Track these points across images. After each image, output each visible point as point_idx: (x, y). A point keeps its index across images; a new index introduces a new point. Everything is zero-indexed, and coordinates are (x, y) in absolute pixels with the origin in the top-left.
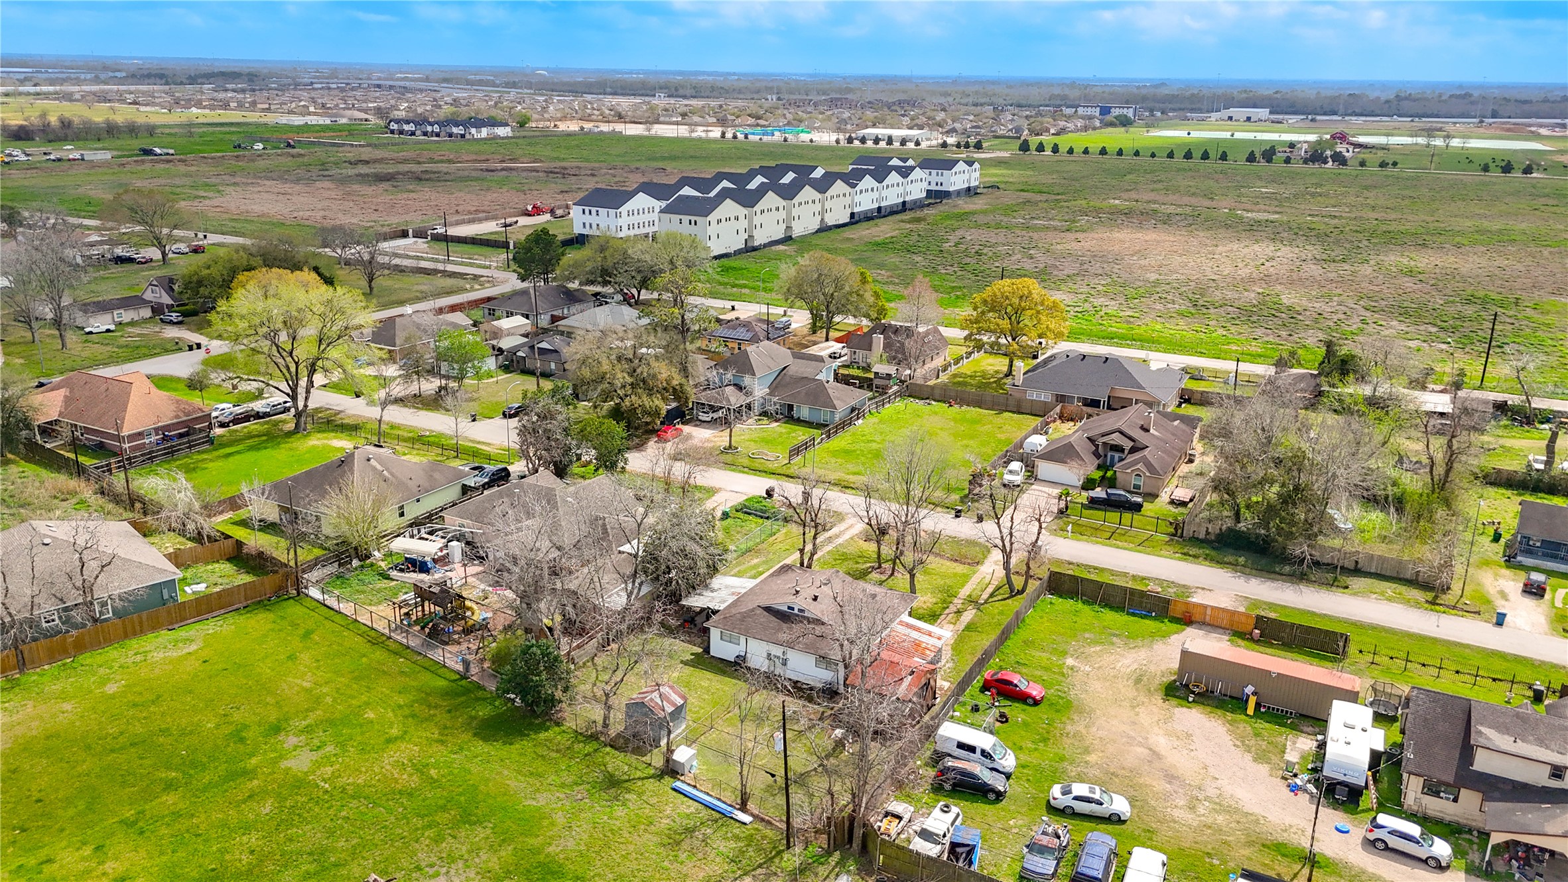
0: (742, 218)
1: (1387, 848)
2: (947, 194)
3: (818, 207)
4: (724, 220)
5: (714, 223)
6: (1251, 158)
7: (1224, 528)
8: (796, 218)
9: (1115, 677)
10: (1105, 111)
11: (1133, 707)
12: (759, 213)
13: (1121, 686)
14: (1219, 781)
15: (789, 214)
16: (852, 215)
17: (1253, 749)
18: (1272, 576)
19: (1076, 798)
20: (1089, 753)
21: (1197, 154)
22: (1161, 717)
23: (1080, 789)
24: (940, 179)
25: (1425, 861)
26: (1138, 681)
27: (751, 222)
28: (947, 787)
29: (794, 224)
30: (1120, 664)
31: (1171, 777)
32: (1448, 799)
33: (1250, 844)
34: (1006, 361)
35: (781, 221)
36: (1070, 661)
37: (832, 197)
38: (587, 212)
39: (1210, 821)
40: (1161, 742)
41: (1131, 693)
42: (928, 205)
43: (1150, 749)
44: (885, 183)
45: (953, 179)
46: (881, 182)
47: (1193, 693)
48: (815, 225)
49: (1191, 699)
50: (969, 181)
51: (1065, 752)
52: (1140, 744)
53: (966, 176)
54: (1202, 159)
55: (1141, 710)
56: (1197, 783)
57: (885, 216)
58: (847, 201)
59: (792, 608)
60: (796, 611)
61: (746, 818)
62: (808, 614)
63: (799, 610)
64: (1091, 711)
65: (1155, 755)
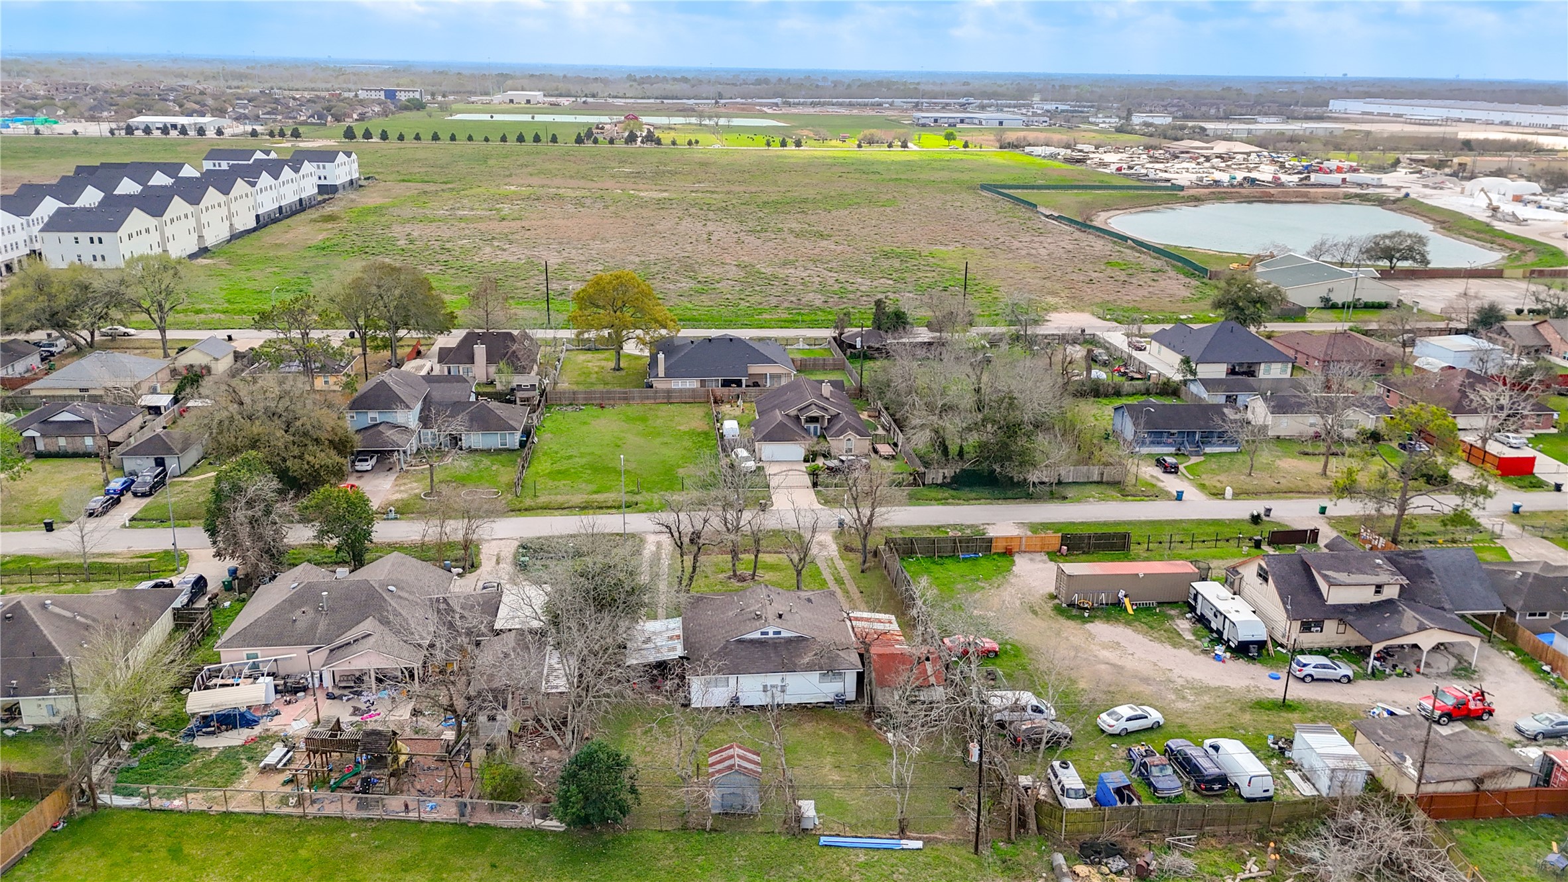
0: (152, 229)
1: (1313, 680)
2: (333, 189)
3: (224, 211)
4: (134, 235)
5: (125, 238)
6: (579, 140)
7: (958, 471)
8: (206, 225)
9: (1016, 614)
10: (390, 94)
11: (1057, 635)
12: (168, 222)
13: (1029, 621)
14: (1175, 672)
15: (198, 221)
16: (257, 216)
17: (1163, 639)
19: (1129, 719)
20: (1078, 682)
21: (529, 137)
22: (1085, 636)
23: (1125, 711)
24: (322, 173)
25: (1340, 680)
26: (1034, 611)
27: (162, 234)
29: (205, 233)
30: (1006, 602)
31: (1144, 680)
32: (1317, 631)
33: (1242, 710)
36: (975, 612)
37: (236, 199)
39: (1203, 703)
40: (1108, 655)
41: (1042, 624)
42: (324, 201)
43: (1108, 664)
44: (280, 180)
45: (337, 171)
46: (276, 179)
47: (1087, 608)
48: (226, 235)
49: (1086, 615)
50: (350, 173)
51: (1062, 688)
52: (1098, 663)
53: (347, 168)
54: (534, 141)
55: (1065, 635)
56: (1164, 678)
57: (288, 217)
58: (250, 201)
59: (767, 633)
60: (771, 635)
61: (919, 844)
62: (785, 634)
63: (775, 633)
64: (1037, 648)
65: (1116, 667)
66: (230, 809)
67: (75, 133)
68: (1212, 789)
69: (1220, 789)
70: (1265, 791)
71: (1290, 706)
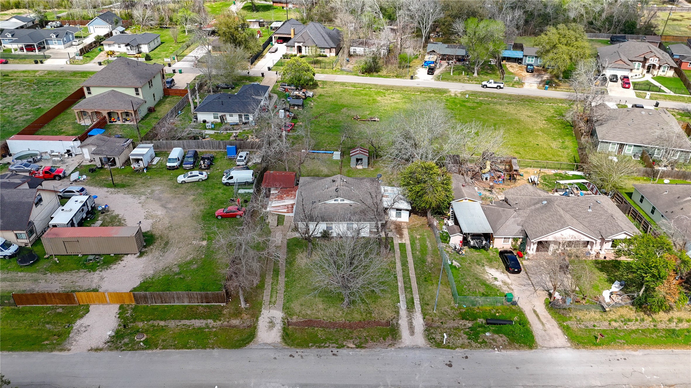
9: (180, 242)
11: (171, 226)
13: (177, 237)
14: (138, 202)
17: (116, 220)
20: (193, 199)
22: (157, 224)
26: (167, 243)
30: (176, 253)
33: (134, 185)
36: (204, 243)
40: (160, 212)
51: (203, 197)
52: (170, 209)
55: (167, 225)
64: (192, 219)
65: (164, 206)
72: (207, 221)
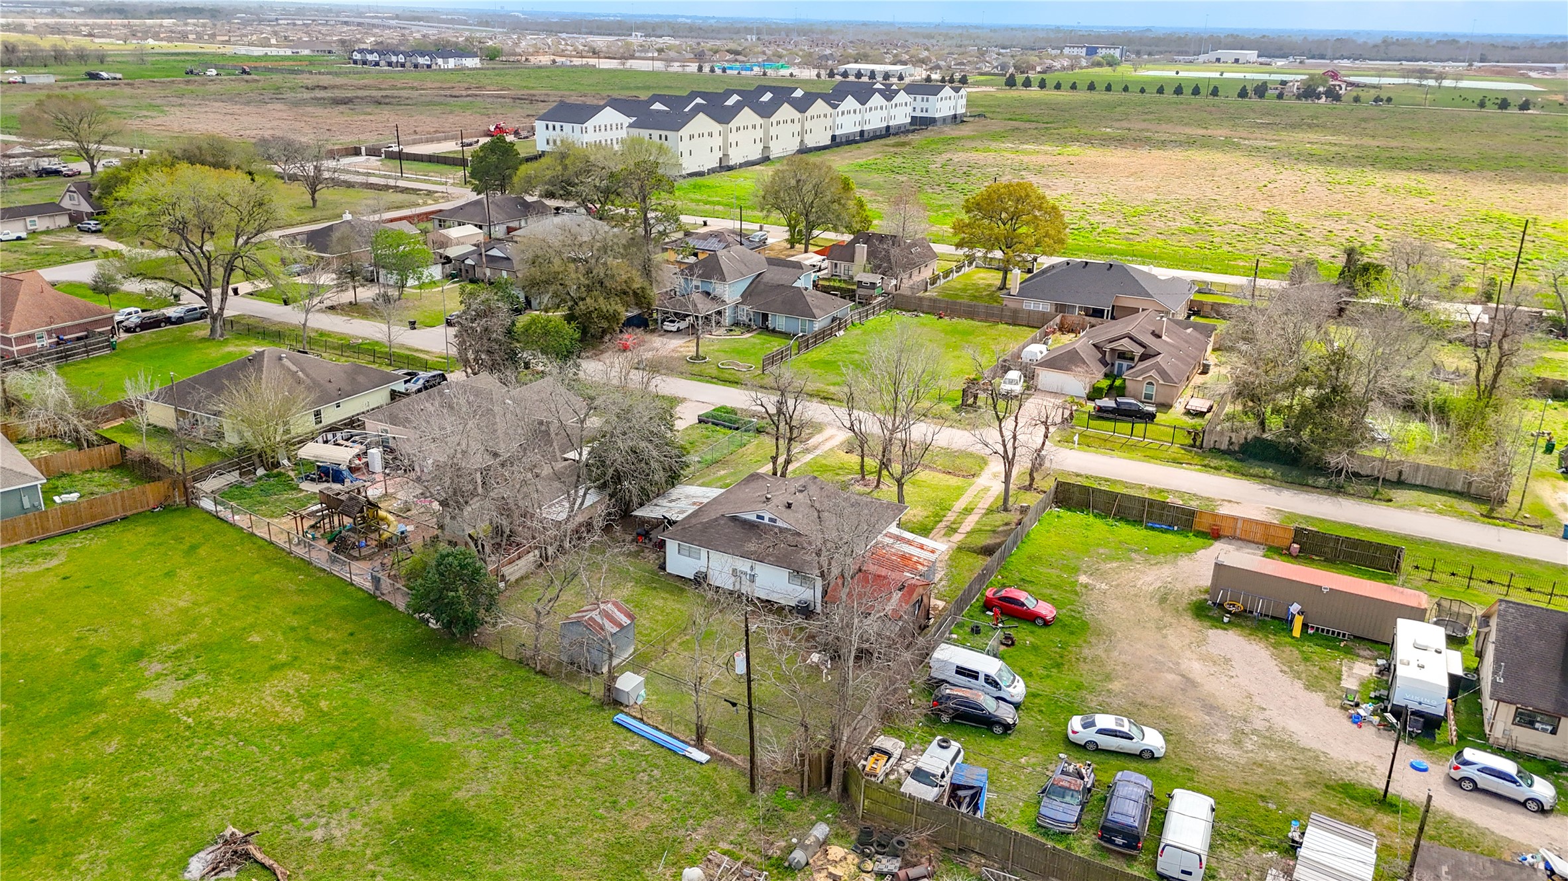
0: (716, 134)
1: (1476, 789)
2: (931, 121)
3: (797, 127)
4: (696, 136)
5: (686, 138)
6: (1243, 94)
7: (1250, 437)
8: (774, 138)
9: (1136, 595)
10: (1091, 51)
11: (1159, 629)
12: (734, 130)
13: (1143, 606)
14: (1267, 712)
15: (766, 132)
16: (834, 137)
17: (1304, 675)
18: (1305, 488)
19: (1101, 732)
20: (1111, 680)
21: (1188, 91)
22: (1193, 639)
23: (1105, 721)
24: (925, 105)
25: (1524, 804)
26: (1163, 600)
27: (725, 139)
28: (945, 718)
29: (771, 144)
30: (1141, 582)
31: (1210, 708)
32: (1544, 730)
33: (1310, 785)
34: (1000, 275)
35: (758, 141)
36: (1083, 579)
37: (812, 117)
38: (551, 127)
39: (1260, 758)
40: (1196, 668)
41: (1156, 613)
42: (913, 131)
43: (1183, 676)
44: (868, 105)
45: (939, 105)
46: (863, 104)
47: (1229, 612)
48: (794, 146)
49: (1226, 620)
50: (955, 108)
51: (1082, 680)
52: (1170, 670)
53: (952, 103)
54: (1193, 94)
55: (1169, 632)
56: (1241, 714)
57: (867, 141)
58: (828, 122)
59: (762, 518)
60: (766, 521)
61: (703, 757)
62: (779, 523)
63: (771, 520)
64: (1111, 634)
65: (1189, 682)
66: (256, 532)
67: (791, 75)
68: (1113, 842)
69: (1124, 846)
70: (1183, 872)
71: (1391, 805)
72: (1077, 619)
